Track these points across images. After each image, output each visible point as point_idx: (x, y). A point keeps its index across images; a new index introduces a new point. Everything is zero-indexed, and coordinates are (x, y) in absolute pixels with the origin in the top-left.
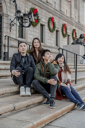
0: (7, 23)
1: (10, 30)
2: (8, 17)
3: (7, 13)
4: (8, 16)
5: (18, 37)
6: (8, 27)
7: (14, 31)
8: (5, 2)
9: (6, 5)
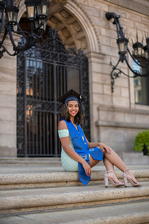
0: (102, 73)
1: (112, 88)
2: (102, 59)
3: (100, 50)
4: (102, 56)
5: (136, 103)
6: (105, 81)
7: (123, 89)
8: (93, 26)
9: (96, 32)
